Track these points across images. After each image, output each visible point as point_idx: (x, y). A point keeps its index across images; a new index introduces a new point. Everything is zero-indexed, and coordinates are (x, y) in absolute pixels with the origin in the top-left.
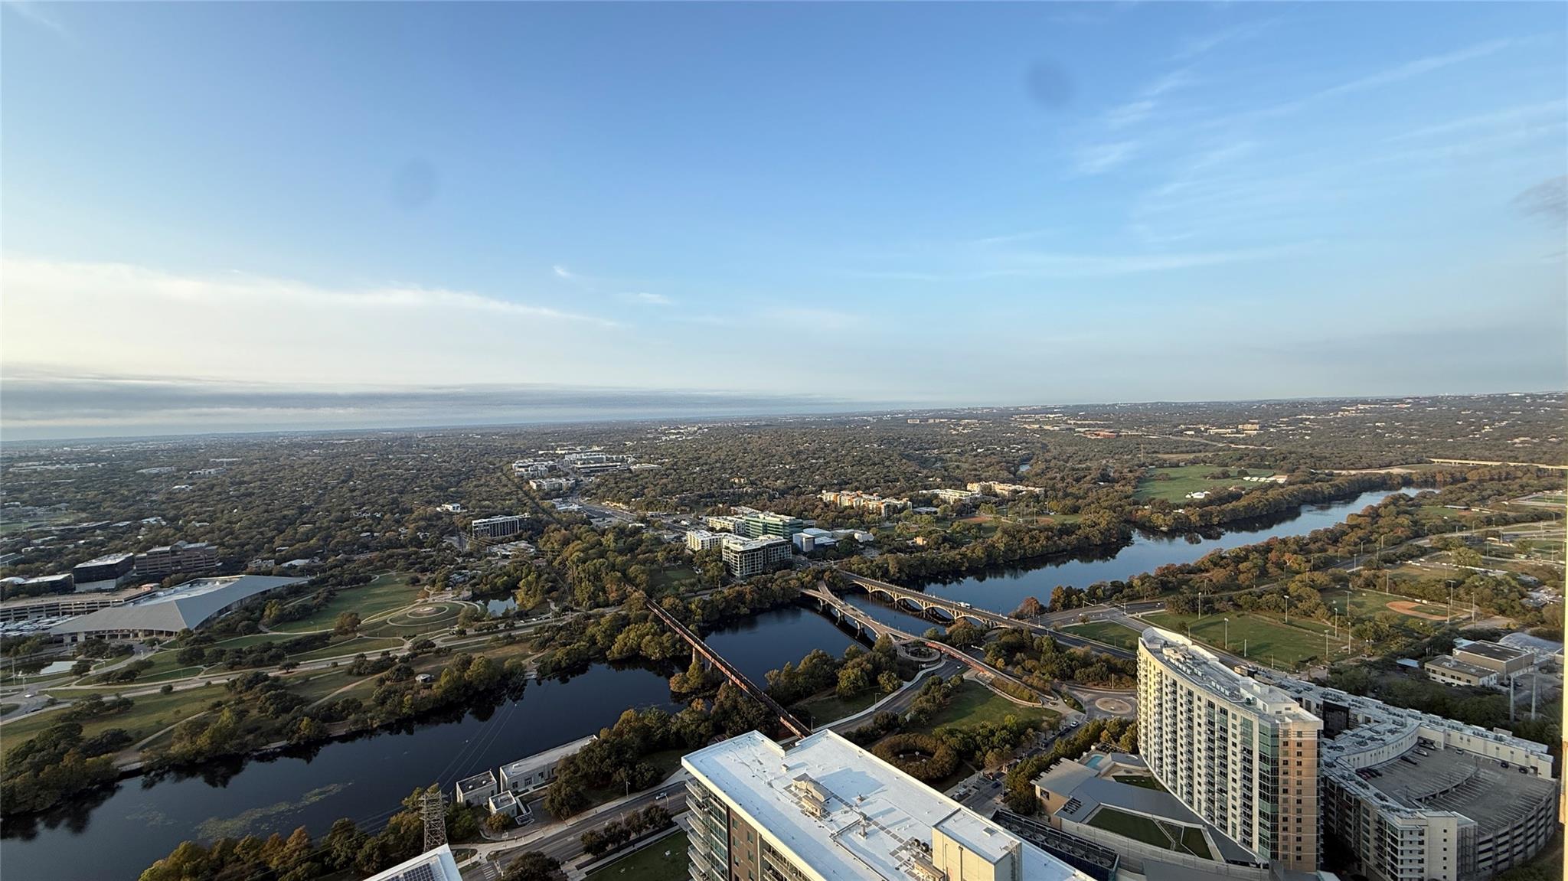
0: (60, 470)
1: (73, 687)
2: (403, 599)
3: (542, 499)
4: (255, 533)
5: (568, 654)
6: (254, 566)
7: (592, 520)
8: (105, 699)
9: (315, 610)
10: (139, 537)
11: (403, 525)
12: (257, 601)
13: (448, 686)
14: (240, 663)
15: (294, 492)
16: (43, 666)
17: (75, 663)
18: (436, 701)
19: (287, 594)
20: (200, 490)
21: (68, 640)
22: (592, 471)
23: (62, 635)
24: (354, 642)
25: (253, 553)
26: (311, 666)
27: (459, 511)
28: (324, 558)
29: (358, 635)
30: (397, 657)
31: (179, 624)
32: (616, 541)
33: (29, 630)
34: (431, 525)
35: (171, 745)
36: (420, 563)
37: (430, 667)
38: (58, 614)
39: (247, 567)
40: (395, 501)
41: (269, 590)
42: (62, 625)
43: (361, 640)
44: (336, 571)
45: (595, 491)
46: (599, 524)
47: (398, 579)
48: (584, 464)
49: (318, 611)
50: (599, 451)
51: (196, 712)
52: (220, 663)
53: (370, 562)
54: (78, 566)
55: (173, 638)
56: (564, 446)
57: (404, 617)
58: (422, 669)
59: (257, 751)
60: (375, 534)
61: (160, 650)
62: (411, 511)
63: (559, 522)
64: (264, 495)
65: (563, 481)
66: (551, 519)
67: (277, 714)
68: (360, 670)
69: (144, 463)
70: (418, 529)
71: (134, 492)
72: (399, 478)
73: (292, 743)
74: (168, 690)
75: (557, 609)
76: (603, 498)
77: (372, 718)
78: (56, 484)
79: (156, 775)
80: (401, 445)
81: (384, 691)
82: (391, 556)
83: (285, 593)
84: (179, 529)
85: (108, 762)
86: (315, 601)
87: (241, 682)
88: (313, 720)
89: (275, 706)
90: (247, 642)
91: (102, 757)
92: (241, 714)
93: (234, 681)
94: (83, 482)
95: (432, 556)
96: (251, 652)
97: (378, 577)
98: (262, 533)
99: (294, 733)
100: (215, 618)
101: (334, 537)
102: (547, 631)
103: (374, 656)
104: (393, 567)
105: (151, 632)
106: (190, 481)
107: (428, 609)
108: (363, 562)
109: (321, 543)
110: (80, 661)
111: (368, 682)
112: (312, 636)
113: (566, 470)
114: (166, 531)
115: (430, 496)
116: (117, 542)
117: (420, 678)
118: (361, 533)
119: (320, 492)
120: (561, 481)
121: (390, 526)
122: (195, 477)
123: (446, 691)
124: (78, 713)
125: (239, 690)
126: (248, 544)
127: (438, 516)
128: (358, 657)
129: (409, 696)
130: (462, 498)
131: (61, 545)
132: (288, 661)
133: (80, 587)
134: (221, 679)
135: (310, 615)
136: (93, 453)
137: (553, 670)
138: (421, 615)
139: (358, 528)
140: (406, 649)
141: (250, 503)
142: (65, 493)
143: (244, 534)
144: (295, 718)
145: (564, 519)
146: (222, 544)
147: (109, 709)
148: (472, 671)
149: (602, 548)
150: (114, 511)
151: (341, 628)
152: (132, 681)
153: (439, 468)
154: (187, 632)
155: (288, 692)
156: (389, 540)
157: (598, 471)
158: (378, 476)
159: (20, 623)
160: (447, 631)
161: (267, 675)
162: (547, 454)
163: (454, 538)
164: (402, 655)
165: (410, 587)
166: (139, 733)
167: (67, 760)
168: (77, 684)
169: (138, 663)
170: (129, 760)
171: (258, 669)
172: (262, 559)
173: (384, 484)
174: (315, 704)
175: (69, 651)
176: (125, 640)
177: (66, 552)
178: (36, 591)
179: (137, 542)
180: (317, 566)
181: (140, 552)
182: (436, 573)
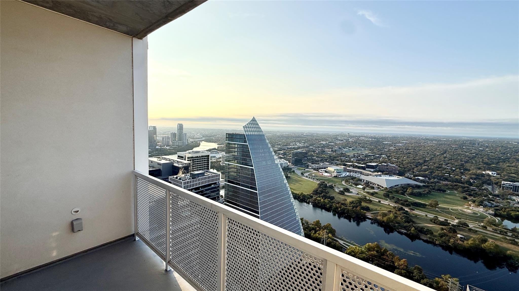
0: (368, 140)
1: (362, 192)
2: (458, 203)
4: (409, 165)
6: (407, 175)
8: (367, 198)
9: (423, 195)
10: (380, 160)
11: (464, 175)
12: (406, 186)
13: (472, 245)
14: (398, 202)
15: (423, 155)
16: (358, 185)
17: (363, 187)
18: (465, 248)
19: (415, 187)
20: (396, 150)
21: (363, 181)
23: (362, 179)
24: (435, 211)
25: (407, 171)
26: (419, 212)
27: (495, 175)
28: (429, 179)
29: (437, 209)
30: (450, 223)
31: (385, 186)
33: (357, 176)
34: (478, 178)
35: (378, 216)
36: (469, 192)
37: (465, 234)
38: (362, 174)
39: (405, 175)
40: (462, 165)
41: (410, 184)
42: (363, 177)
43: (437, 211)
44: (433, 185)
47: (457, 195)
49: (424, 196)
51: (385, 211)
52: (393, 200)
53: (447, 185)
54: (367, 164)
55: (383, 189)
57: (457, 210)
58: (461, 233)
59: (398, 230)
60: (451, 176)
61: (380, 191)
62: (469, 170)
64: (414, 154)
67: (406, 222)
68: (435, 221)
69: (384, 140)
71: (381, 148)
72: (466, 156)
73: (408, 233)
74: (380, 202)
78: (366, 143)
80: (470, 143)
81: (442, 233)
82: (456, 185)
83: (415, 186)
84: (389, 160)
85: (365, 213)
86: (424, 192)
87: (397, 208)
88: (416, 229)
89: (405, 219)
90: (401, 197)
91: (364, 211)
92: (396, 217)
93: (395, 207)
94: (371, 143)
95: (475, 191)
96: (401, 200)
97: (449, 191)
98: (411, 166)
99: (409, 230)
100: (394, 187)
101: (435, 173)
103: (441, 219)
104: (456, 189)
105: (378, 185)
106: (394, 147)
107: (469, 211)
108: (444, 184)
109: (430, 174)
110: (364, 187)
111: (437, 227)
112: (420, 203)
114: (386, 159)
115: (480, 166)
116: (375, 160)
117: (459, 236)
118: (445, 174)
119: (433, 156)
121: (458, 174)
122: (396, 146)
123: (471, 247)
124: (362, 199)
125: (396, 210)
126: (407, 168)
127: (483, 175)
128: (435, 216)
129: (453, 240)
130: (498, 170)
131: (365, 158)
132: (411, 208)
133: (367, 169)
134: (393, 205)
135: (421, 196)
136: (374, 137)
138: (465, 212)
139: (444, 172)
140: (455, 222)
141: (409, 156)
142: (368, 146)
143: (406, 165)
144: (410, 226)
146: (399, 166)
147: (367, 200)
148: (486, 245)
150: (376, 152)
151: (431, 204)
152: (372, 196)
153: (488, 155)
154: (386, 188)
155: (410, 217)
156: (457, 179)
158: (457, 154)
159: (356, 174)
160: (476, 223)
161: (404, 209)
163: (490, 186)
164: (453, 223)
165: (462, 200)
166: (372, 209)
167: (358, 208)
168: (363, 192)
169: (375, 192)
170: (369, 215)
171: (402, 206)
172: (410, 174)
173: (459, 157)
174: (417, 225)
175: (363, 184)
176: (373, 185)
177: (365, 160)
178: (359, 168)
179: (380, 161)
180: (427, 181)
181: (380, 164)
182: (477, 198)
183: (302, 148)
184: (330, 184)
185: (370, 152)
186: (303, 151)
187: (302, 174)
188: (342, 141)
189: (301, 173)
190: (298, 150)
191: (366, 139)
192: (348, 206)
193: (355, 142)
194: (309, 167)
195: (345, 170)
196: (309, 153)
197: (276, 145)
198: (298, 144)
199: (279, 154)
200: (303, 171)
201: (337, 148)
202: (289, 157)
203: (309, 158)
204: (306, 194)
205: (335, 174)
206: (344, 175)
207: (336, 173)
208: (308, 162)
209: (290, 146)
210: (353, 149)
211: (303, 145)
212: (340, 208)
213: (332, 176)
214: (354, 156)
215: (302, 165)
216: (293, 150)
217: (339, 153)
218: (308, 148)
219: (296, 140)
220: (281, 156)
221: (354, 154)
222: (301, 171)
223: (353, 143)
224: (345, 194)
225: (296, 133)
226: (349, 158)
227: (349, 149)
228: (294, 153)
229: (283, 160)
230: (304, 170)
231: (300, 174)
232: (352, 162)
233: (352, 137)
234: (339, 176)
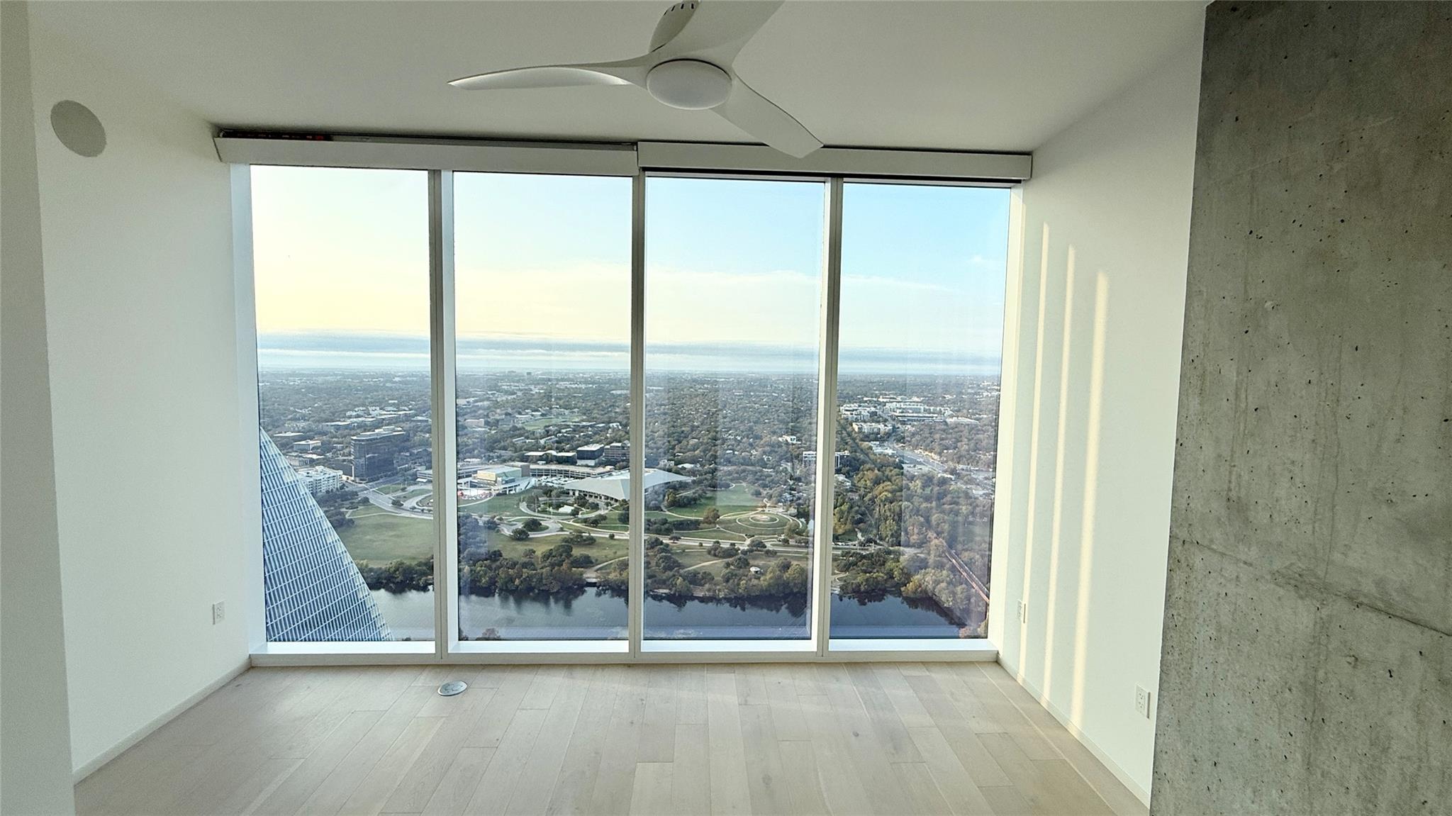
1: (571, 523)
2: (748, 505)
3: (862, 440)
4: (665, 441)
5: (867, 580)
6: (663, 463)
7: (903, 465)
8: (583, 534)
9: (693, 502)
10: (608, 435)
11: (754, 448)
12: (662, 489)
13: (771, 581)
14: (650, 529)
16: (561, 507)
17: (573, 508)
18: (762, 590)
21: (571, 493)
22: (909, 420)
23: (569, 490)
24: (715, 531)
25: (663, 455)
26: (689, 542)
27: (795, 442)
28: (703, 466)
29: (717, 526)
30: (739, 549)
31: (620, 495)
32: (923, 488)
33: (556, 484)
34: (773, 451)
35: (611, 573)
36: (763, 480)
37: (761, 563)
38: (568, 477)
39: (659, 464)
40: (751, 429)
41: (669, 483)
42: (570, 484)
43: (718, 530)
44: (709, 476)
45: (909, 439)
46: (909, 469)
47: (747, 490)
48: (902, 412)
49: (695, 503)
50: (917, 402)
53: (730, 473)
54: (579, 449)
55: (618, 504)
56: (886, 395)
57: (747, 520)
58: (756, 563)
59: (653, 592)
60: (736, 453)
61: (611, 510)
62: (761, 438)
63: (874, 462)
64: (673, 415)
65: (881, 426)
66: (867, 459)
68: (715, 552)
69: (613, 386)
70: (764, 453)
71: (609, 405)
72: (756, 410)
73: (672, 593)
74: (612, 537)
75: (862, 539)
76: (916, 447)
77: (719, 590)
78: (575, 396)
79: (603, 590)
80: (760, 385)
81: (728, 573)
82: (744, 471)
83: (678, 486)
84: (627, 433)
85: (582, 573)
86: (695, 496)
87: (648, 542)
88: (684, 580)
89: (664, 564)
90: (655, 516)
91: (580, 569)
92: (648, 564)
94: (586, 396)
95: (771, 476)
96: (655, 523)
97: (734, 485)
98: (669, 442)
99: (673, 586)
101: (710, 451)
102: (851, 556)
103: (725, 545)
104: (744, 479)
105: (607, 498)
107: (765, 517)
108: (726, 472)
109: (702, 454)
110: (576, 508)
111: (720, 562)
112: (689, 520)
113: (885, 416)
114: (621, 433)
115: (775, 427)
116: (597, 436)
117: (753, 569)
118: (727, 450)
119: (705, 416)
120: (879, 426)
121: (745, 448)
123: (769, 585)
124: (572, 539)
125: (647, 547)
126: (661, 448)
127: (779, 445)
128: (715, 542)
129: (744, 582)
130: (798, 432)
131: (572, 435)
132: (674, 535)
133: (580, 462)
135: (690, 505)
136: (592, 379)
137: (854, 591)
138: (758, 521)
139: (725, 446)
140: (744, 545)
141: (665, 419)
142: (578, 402)
143: (660, 440)
144: (674, 576)
145: (879, 461)
147: (585, 540)
148: (789, 574)
149: (909, 492)
150: (598, 416)
151: (707, 518)
152: (595, 527)
153: (784, 405)
154: (624, 501)
155: (673, 557)
156: (743, 458)
157: (915, 421)
158: (742, 407)
159: (553, 478)
161: (662, 541)
162: (870, 401)
163: (789, 464)
164: (743, 548)
165: (754, 497)
166: (597, 560)
167: (565, 566)
168: (573, 522)
169: (600, 516)
170: (591, 576)
171: (658, 536)
172: (668, 460)
173: (745, 414)
174: (687, 569)
175: (572, 500)
176: (595, 499)
177: (575, 439)
178: (561, 461)
179: (607, 438)
180: (698, 471)
181: (607, 444)
182: (773, 490)
183: (390, 422)
184: (487, 519)
185: (585, 417)
186: (395, 433)
187: (397, 504)
188: (515, 393)
189: (391, 501)
190: (377, 431)
191: (573, 386)
192: (540, 566)
193: (548, 396)
194: (419, 480)
195: (526, 473)
196: (415, 435)
197: (289, 420)
198: (376, 412)
199: (304, 450)
200: (399, 494)
201: (500, 415)
202: (344, 455)
203: (415, 451)
204: (414, 563)
205: (500, 488)
206: (523, 485)
207: (503, 484)
208: (416, 463)
209: (344, 421)
210: (542, 415)
211: (391, 412)
212: (519, 578)
213: (491, 494)
214: (548, 431)
215: (393, 475)
216: (358, 431)
217: (506, 427)
218: (412, 421)
219: (367, 398)
220: (310, 456)
221: (546, 427)
222: (392, 496)
223: (542, 398)
224: (531, 536)
225: (366, 377)
226: (534, 437)
227: (532, 415)
228: (363, 441)
229: (320, 468)
230: (403, 490)
231: (388, 506)
232: (544, 448)
233: (539, 382)
234: (511, 492)
